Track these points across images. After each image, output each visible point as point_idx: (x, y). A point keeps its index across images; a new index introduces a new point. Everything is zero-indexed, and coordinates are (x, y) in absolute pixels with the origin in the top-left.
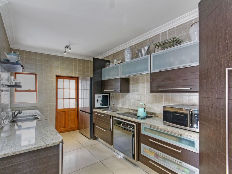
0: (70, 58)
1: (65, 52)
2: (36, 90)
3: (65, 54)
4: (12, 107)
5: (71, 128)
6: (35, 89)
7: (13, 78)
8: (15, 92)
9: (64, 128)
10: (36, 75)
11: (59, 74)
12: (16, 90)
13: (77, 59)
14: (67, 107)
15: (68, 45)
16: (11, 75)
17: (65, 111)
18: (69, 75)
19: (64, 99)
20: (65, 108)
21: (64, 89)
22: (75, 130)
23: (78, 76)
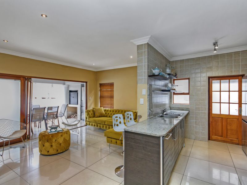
0: (227, 53)
1: (215, 50)
2: (189, 93)
3: (215, 52)
4: (171, 106)
5: (231, 140)
8: (173, 95)
9: (220, 136)
10: (189, 79)
11: (213, 75)
12: (174, 93)
13: (239, 51)
15: (215, 42)
17: (222, 118)
18: (226, 74)
19: (220, 103)
20: (222, 113)
21: (220, 91)
22: (238, 144)
23: (241, 73)
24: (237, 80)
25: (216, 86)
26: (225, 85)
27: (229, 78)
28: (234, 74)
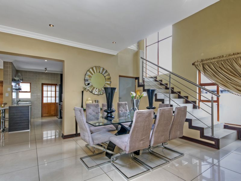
5: (52, 115)
6: (30, 91)
7: (17, 85)
9: (47, 114)
10: (30, 83)
11: (44, 82)
12: (19, 91)
14: (49, 101)
16: (17, 84)
18: (50, 83)
19: (47, 97)
20: (48, 102)
21: (47, 91)
22: (55, 116)
23: (56, 83)
24: (55, 86)
25: (45, 88)
26: (49, 88)
27: (51, 85)
28: (53, 83)
